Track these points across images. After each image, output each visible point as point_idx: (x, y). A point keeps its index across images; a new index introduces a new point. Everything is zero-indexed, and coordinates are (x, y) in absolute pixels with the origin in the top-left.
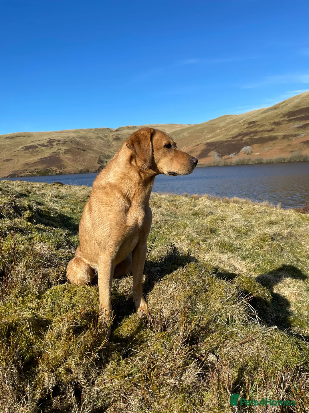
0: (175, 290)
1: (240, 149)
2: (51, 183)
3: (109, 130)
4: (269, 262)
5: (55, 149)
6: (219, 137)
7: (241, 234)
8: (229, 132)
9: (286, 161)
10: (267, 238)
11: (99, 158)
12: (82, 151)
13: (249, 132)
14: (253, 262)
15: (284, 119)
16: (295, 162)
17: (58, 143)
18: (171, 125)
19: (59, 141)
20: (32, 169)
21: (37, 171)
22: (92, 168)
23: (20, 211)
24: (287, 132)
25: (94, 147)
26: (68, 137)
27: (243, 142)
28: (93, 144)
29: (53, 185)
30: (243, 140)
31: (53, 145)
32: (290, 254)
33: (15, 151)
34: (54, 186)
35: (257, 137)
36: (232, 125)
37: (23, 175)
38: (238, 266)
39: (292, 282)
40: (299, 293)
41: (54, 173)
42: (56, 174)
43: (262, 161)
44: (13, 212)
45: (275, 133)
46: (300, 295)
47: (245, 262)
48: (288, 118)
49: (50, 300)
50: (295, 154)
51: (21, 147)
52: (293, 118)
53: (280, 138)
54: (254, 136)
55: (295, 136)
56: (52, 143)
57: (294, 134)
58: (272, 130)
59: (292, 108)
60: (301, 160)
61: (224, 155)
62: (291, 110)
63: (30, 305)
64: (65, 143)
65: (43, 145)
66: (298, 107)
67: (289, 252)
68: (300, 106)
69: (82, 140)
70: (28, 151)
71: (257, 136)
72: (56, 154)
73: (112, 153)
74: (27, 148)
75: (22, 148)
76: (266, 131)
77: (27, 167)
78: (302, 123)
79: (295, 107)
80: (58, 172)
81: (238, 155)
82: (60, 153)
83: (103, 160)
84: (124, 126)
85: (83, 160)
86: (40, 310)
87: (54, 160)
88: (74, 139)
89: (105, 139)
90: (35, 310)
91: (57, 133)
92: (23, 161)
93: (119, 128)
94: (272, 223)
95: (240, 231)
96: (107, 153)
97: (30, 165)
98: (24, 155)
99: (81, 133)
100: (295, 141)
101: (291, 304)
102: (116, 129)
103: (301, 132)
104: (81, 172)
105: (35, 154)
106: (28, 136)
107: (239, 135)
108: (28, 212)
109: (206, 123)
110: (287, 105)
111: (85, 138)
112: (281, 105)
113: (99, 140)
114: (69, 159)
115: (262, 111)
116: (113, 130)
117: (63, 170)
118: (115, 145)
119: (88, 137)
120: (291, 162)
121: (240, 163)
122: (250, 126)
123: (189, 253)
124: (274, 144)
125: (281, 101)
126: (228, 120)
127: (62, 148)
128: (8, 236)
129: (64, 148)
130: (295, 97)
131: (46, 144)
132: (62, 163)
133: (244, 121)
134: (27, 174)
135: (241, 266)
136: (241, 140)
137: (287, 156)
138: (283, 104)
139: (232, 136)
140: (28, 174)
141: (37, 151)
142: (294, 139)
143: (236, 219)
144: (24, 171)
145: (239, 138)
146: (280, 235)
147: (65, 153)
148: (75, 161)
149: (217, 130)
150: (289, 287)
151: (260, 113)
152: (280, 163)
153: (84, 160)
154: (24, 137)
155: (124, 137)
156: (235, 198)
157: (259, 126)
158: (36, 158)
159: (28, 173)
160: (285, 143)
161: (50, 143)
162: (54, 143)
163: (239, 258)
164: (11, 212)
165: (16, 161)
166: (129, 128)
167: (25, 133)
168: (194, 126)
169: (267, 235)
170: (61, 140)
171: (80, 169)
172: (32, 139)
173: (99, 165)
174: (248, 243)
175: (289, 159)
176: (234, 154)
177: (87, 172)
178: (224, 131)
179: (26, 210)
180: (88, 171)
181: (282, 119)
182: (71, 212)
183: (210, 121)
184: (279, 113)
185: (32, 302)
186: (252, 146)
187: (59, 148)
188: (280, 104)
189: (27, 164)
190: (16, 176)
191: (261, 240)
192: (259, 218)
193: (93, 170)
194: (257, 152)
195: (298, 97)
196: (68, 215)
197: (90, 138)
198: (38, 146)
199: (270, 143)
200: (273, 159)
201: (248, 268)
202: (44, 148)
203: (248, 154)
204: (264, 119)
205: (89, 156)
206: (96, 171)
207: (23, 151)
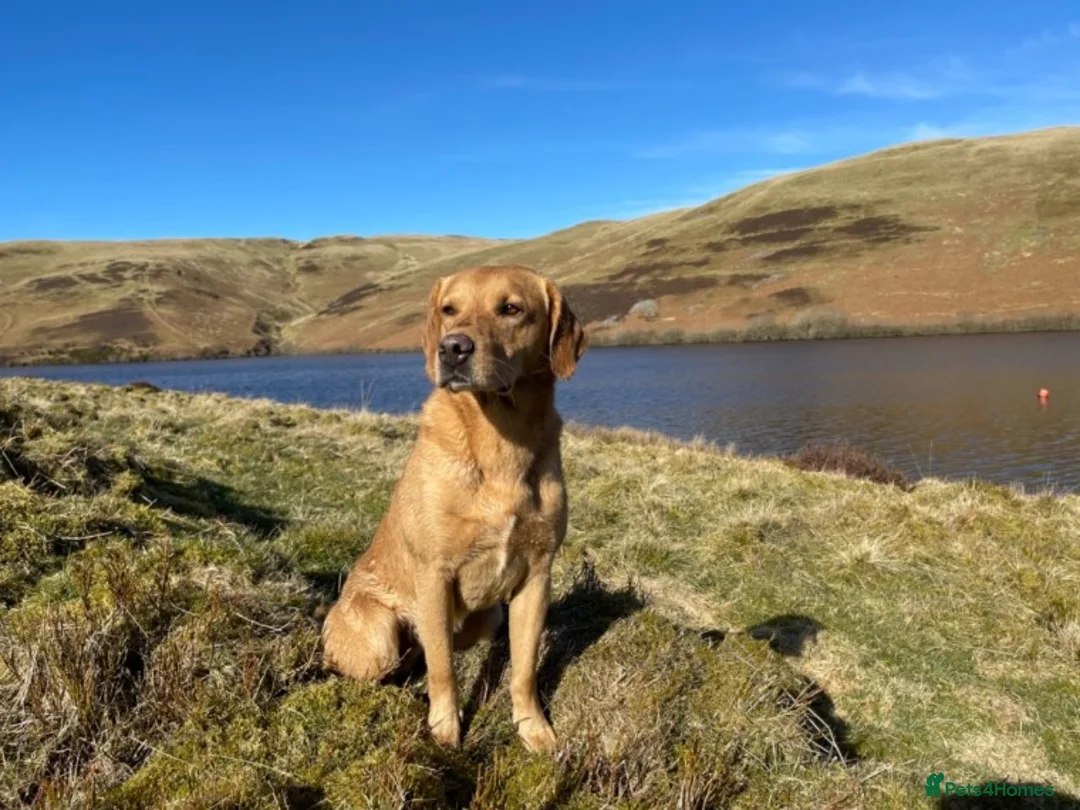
0: (624, 685)
1: (629, 308)
2: (120, 385)
3: (287, 246)
4: (763, 594)
5: (128, 289)
6: (577, 275)
7: (679, 524)
8: (602, 263)
9: (738, 339)
10: (749, 534)
11: (258, 319)
12: (210, 299)
13: (651, 264)
14: (724, 596)
15: (732, 236)
16: (759, 341)
17: (138, 272)
18: (455, 239)
19: (143, 267)
20: (58, 343)
21: (71, 349)
22: (238, 345)
23: (103, 472)
24: (740, 268)
25: (242, 287)
26: (169, 259)
27: (636, 288)
28: (241, 281)
29: (129, 390)
30: (635, 284)
31: (121, 279)
32: (806, 574)
33: (8, 293)
34: (130, 394)
35: (670, 278)
36: (609, 246)
37: (29, 359)
38: (690, 609)
39: (827, 645)
40: (847, 672)
41: (124, 357)
42: (132, 361)
43: (683, 337)
44: (83, 476)
45: (712, 269)
46: (851, 676)
47: (706, 596)
48: (740, 234)
49: (299, 729)
50: (759, 321)
51: (26, 281)
52: (752, 235)
53: (723, 282)
54: (662, 275)
55: (758, 278)
56: (120, 273)
57: (755, 274)
58: (704, 262)
59: (749, 211)
60: (773, 338)
61: (590, 321)
62: (748, 217)
63: (244, 746)
64: (158, 274)
65: (93, 279)
66: (764, 209)
67: (801, 568)
68: (767, 209)
69: (209, 270)
70: (47, 293)
71: (668, 274)
72: (132, 304)
73: (293, 304)
74: (44, 285)
75: (28, 285)
76: (689, 264)
77: (41, 338)
78: (773, 249)
79: (758, 209)
80: (136, 354)
81: (624, 321)
82: (145, 301)
83: (270, 323)
84: (330, 235)
85: (212, 322)
86: (274, 759)
87: (127, 319)
88: (187, 267)
89: (276, 267)
90: (262, 759)
91: (135, 245)
92: (29, 321)
93: (315, 241)
94: (743, 495)
95: (677, 517)
96: (280, 305)
97: (52, 333)
98: (34, 303)
99: (208, 248)
100: (757, 292)
101: (835, 701)
102: (307, 241)
103: (770, 269)
104: (205, 355)
105: (68, 301)
106: (50, 251)
107: (627, 271)
108: (126, 474)
109: (547, 238)
110: (739, 203)
111: (217, 262)
112: (724, 204)
113: (259, 270)
114: (171, 320)
115: (679, 216)
116: (297, 245)
117: (151, 348)
118: (302, 286)
119: (228, 261)
120: (749, 342)
121: (629, 342)
122: (653, 249)
123: (630, 583)
124: (710, 296)
125: (723, 194)
126: (600, 234)
127: (148, 286)
128: (88, 546)
129: (156, 288)
130: (755, 186)
131: (101, 276)
132: (150, 330)
133: (638, 238)
134: (42, 357)
135: (697, 608)
136: (632, 284)
137: (740, 326)
138: (730, 201)
139: (608, 274)
140: (45, 360)
141: (72, 295)
142: (755, 285)
143: (661, 486)
144: (31, 350)
145: (627, 279)
146: (776, 526)
147: (158, 301)
148: (189, 324)
149: (571, 256)
150: (823, 658)
151: (674, 218)
152: (725, 343)
153: (214, 324)
154: (37, 252)
155: (328, 265)
156: (625, 430)
157: (675, 251)
158: (70, 315)
159: (43, 353)
160: (736, 294)
161: (115, 273)
162: (128, 274)
163: (690, 587)
164: (80, 476)
165: (9, 321)
166: (342, 241)
167: (39, 243)
168: (516, 245)
169: (748, 528)
170: (147, 265)
171: (202, 346)
172: (60, 260)
173: (256, 338)
174: (705, 549)
175: (744, 334)
176: (615, 317)
177: (221, 356)
178: (589, 261)
179: (121, 470)
180: (224, 354)
181: (727, 237)
182: (219, 469)
183: (557, 234)
184: (720, 222)
185: (249, 737)
186: (657, 299)
187: (142, 287)
188: (721, 201)
189: (41, 330)
190: (8, 363)
191: (736, 539)
192: (708, 482)
193: (241, 351)
194: (670, 315)
195: (763, 186)
196: (217, 479)
197: (234, 264)
198: (76, 279)
199: (701, 294)
200: (707, 332)
201: (714, 612)
202: (94, 287)
203: (648, 319)
204: (684, 234)
205: (230, 312)
206: (249, 352)
207: (30, 292)
